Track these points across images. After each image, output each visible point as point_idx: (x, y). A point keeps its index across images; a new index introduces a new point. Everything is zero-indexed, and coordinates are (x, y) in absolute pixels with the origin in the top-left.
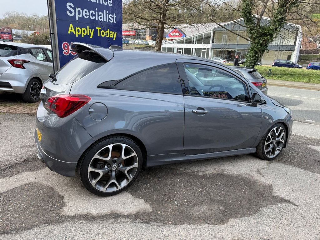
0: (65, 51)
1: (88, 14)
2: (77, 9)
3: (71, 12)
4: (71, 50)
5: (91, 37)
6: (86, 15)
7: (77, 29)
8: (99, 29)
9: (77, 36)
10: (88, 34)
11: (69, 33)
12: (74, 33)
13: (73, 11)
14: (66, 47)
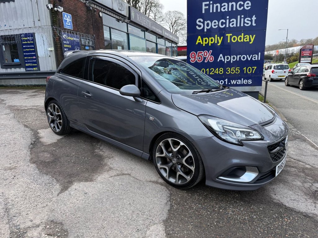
0: (192, 59)
1: (217, 23)
2: (206, 23)
3: (200, 26)
4: (197, 58)
5: (219, 44)
6: (215, 26)
7: (204, 39)
8: (229, 35)
9: (204, 45)
10: (216, 42)
11: (197, 43)
12: (202, 43)
13: (202, 24)
14: (193, 56)
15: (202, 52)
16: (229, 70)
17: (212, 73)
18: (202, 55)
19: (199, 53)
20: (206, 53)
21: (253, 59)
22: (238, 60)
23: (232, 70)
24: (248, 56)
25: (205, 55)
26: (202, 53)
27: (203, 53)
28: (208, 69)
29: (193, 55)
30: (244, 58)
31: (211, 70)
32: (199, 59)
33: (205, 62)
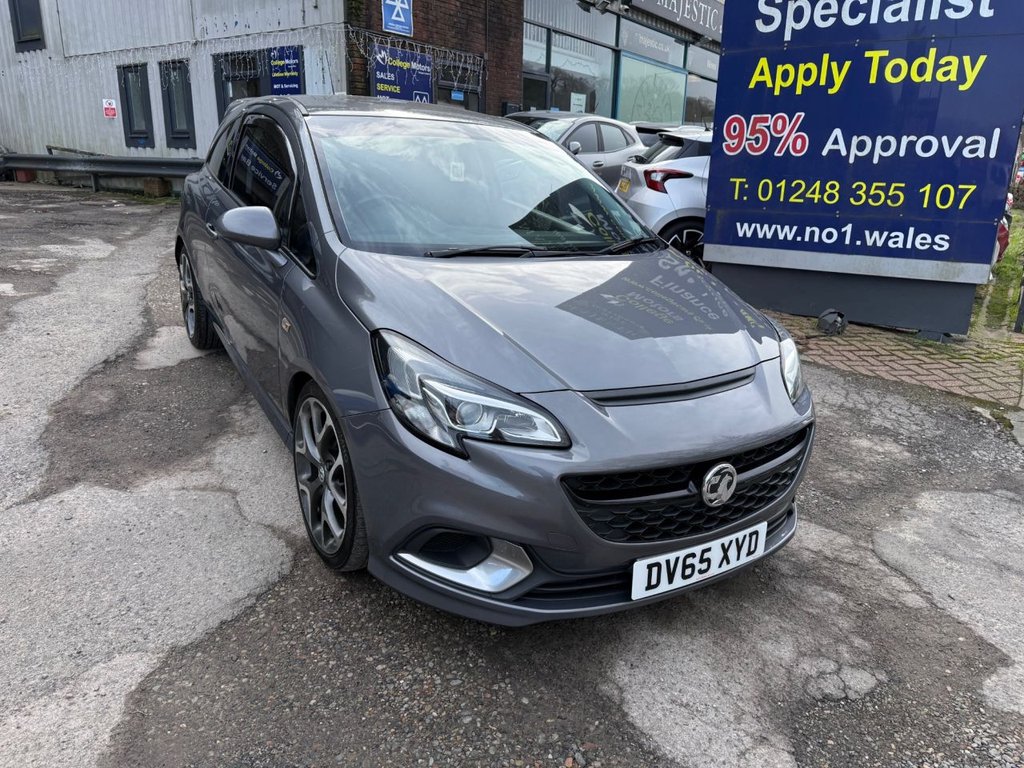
0: (730, 142)
2: (792, 6)
3: (768, 20)
4: (747, 139)
5: (833, 91)
6: (825, 18)
7: (781, 69)
8: (876, 55)
9: (777, 92)
10: (823, 82)
11: (752, 85)
12: (770, 85)
13: (776, 13)
14: (735, 131)
15: (769, 116)
16: (861, 192)
17: (796, 198)
18: (768, 127)
19: (757, 121)
20: (780, 122)
21: (966, 153)
22: (902, 153)
23: (872, 192)
24: (945, 139)
25: (779, 128)
26: (766, 120)
27: (770, 123)
28: (783, 183)
29: (735, 127)
30: (927, 146)
31: (793, 185)
32: (754, 142)
33: (776, 154)
